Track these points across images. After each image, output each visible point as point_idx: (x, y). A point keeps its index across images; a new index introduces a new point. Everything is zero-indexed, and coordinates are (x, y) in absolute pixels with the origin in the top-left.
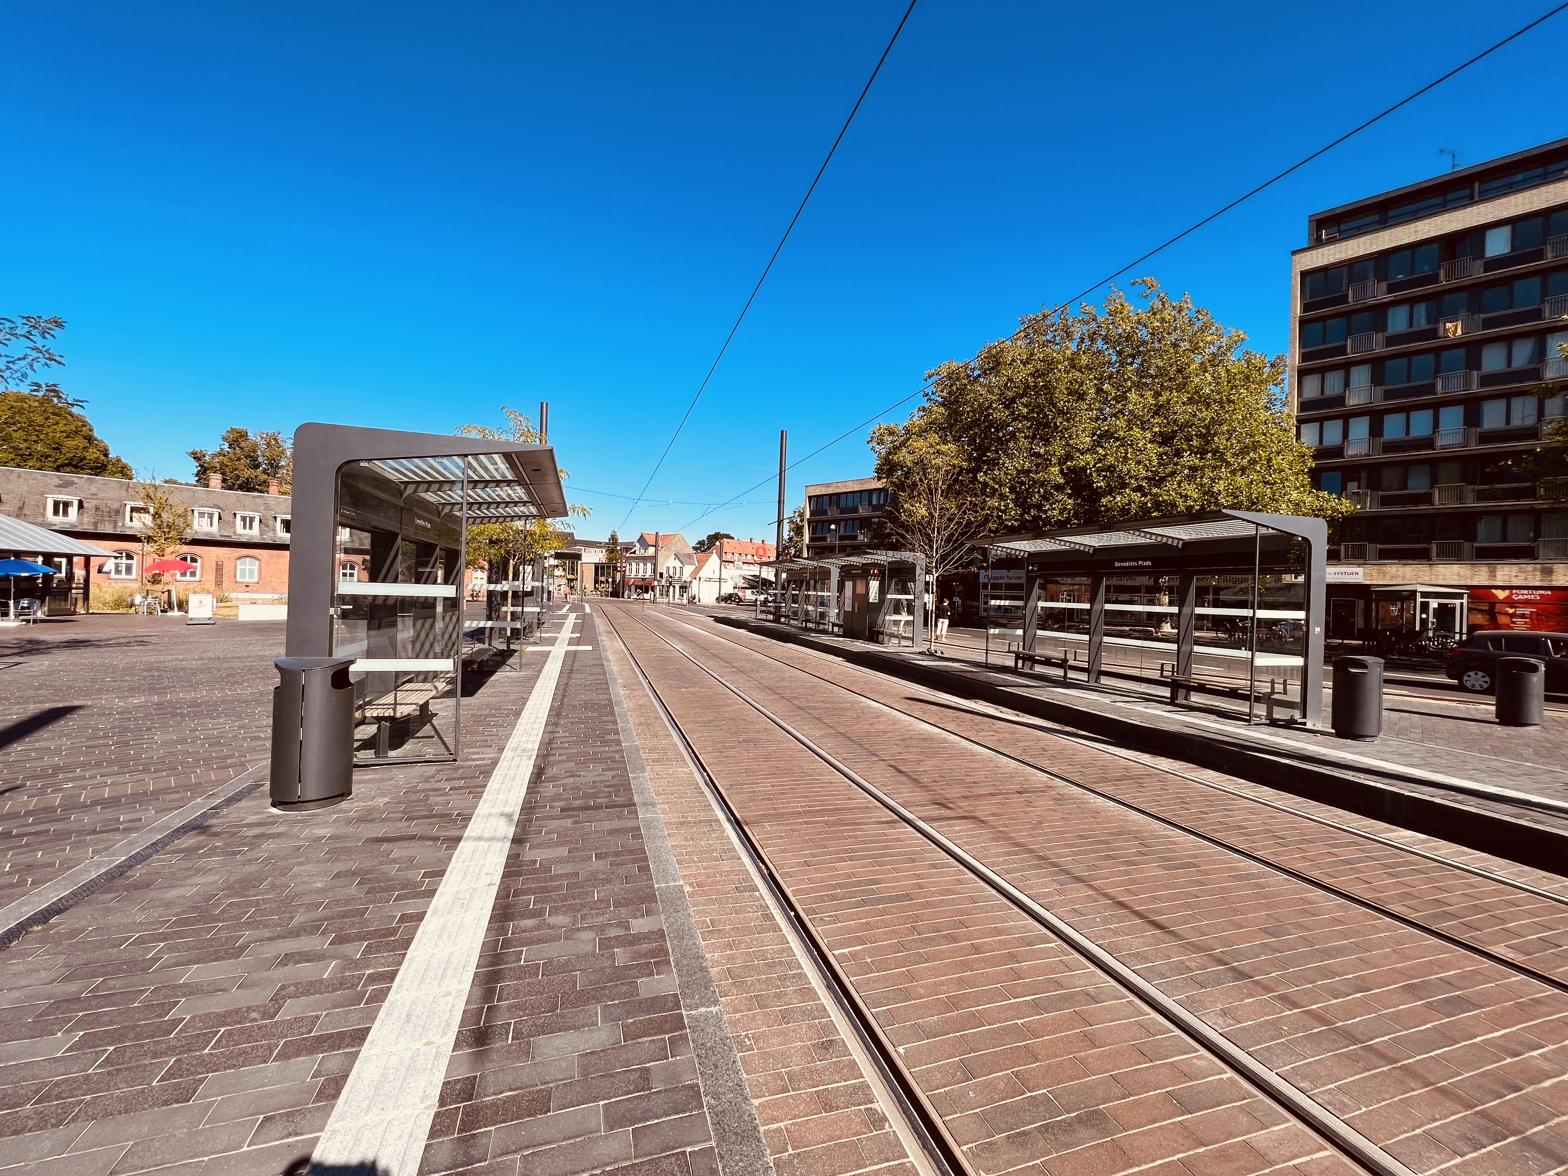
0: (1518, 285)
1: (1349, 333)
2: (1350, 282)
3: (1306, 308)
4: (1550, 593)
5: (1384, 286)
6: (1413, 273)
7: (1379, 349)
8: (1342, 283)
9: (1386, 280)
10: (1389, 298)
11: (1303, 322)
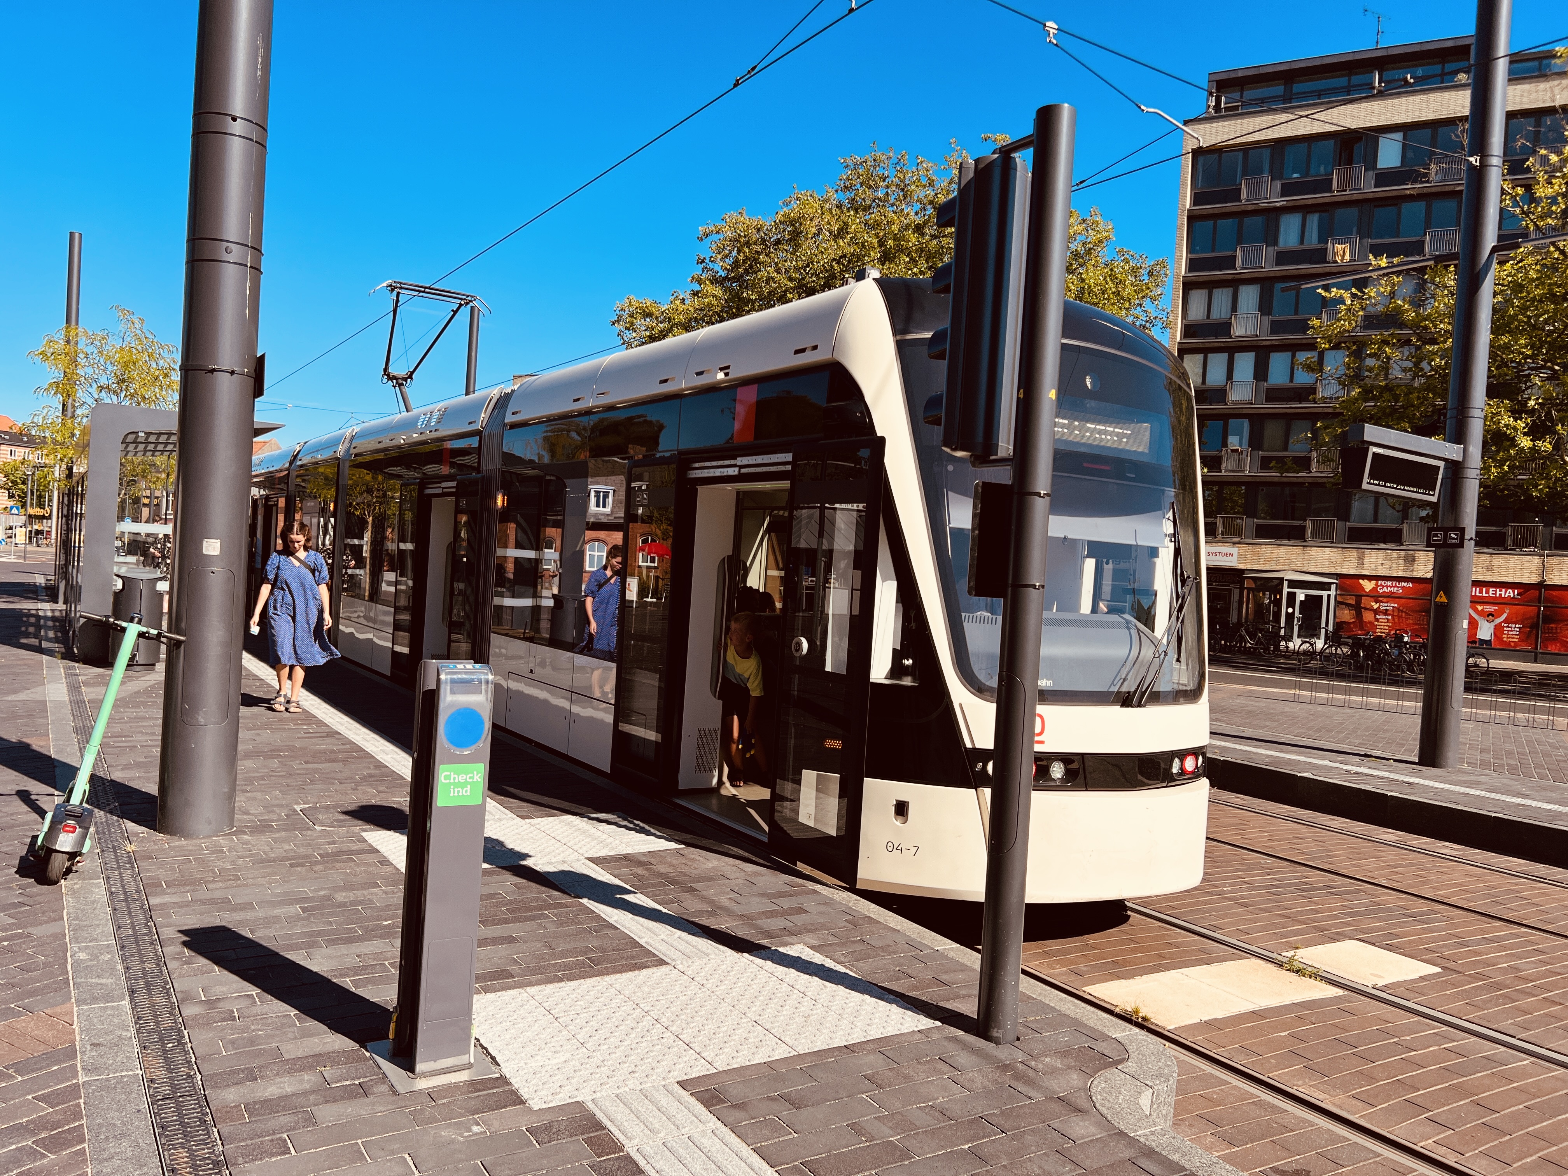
0: (1406, 207)
1: (1239, 242)
2: (1244, 173)
3: (1197, 199)
4: (1411, 585)
5: (1278, 184)
6: (1307, 175)
7: (1269, 267)
8: (1236, 171)
9: (1281, 178)
10: (1280, 201)
11: (1192, 218)
